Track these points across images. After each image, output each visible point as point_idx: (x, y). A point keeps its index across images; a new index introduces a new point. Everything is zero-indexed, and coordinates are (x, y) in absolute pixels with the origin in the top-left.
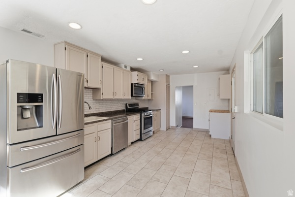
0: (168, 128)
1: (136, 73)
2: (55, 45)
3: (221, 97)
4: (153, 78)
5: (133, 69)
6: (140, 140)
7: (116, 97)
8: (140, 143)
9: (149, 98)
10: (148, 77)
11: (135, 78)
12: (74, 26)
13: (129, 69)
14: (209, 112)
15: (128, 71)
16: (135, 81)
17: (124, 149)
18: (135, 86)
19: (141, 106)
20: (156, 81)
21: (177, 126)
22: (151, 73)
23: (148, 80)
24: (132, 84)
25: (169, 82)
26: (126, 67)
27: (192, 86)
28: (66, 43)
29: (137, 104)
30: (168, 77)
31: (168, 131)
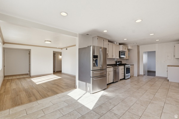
0: (139, 75)
1: (122, 46)
2: (93, 38)
3: (176, 57)
4: (129, 48)
5: (120, 44)
6: (124, 79)
7: (113, 58)
8: (124, 80)
9: (127, 58)
10: (128, 47)
11: (121, 48)
12: (105, 31)
13: (118, 44)
14: (167, 66)
15: (118, 45)
16: (121, 50)
17: (117, 81)
18: (121, 52)
19: (123, 63)
20: (131, 49)
21: (144, 75)
22: (129, 45)
23: (127, 49)
24: (120, 51)
25: (139, 49)
26: (117, 43)
27: (155, 52)
28: (98, 36)
29: (121, 62)
30: (138, 46)
31: (139, 77)
